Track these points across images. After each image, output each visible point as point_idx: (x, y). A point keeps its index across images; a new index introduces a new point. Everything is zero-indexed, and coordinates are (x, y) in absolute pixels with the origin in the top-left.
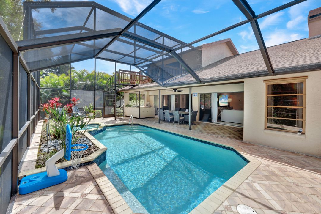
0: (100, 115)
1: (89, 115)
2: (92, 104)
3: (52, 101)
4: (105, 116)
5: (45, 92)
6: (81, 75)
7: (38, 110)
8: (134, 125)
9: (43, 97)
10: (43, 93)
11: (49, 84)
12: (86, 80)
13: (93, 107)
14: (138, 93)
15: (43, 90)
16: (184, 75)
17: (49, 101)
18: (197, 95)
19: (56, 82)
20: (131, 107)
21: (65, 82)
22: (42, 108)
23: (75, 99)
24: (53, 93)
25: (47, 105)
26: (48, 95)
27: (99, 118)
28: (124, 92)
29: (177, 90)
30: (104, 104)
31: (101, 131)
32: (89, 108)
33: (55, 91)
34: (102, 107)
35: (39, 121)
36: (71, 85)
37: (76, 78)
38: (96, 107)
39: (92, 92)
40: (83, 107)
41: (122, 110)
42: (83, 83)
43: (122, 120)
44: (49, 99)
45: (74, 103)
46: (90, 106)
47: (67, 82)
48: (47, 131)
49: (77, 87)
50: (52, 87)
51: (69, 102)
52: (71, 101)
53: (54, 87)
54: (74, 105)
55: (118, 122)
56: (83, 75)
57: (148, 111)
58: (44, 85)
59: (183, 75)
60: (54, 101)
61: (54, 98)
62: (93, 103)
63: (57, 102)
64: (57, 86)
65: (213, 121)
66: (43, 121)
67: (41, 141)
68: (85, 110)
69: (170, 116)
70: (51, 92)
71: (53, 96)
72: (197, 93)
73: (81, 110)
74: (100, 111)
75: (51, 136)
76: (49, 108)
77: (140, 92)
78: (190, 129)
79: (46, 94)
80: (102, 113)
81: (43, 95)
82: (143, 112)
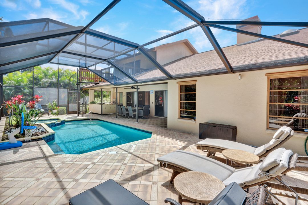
0: (64, 112)
1: (52, 112)
2: (55, 101)
3: (15, 98)
4: (69, 113)
5: (8, 89)
6: (46, 71)
7: (2, 107)
8: (93, 120)
9: (6, 95)
10: (6, 90)
11: (12, 81)
12: (51, 77)
13: (57, 104)
14: (100, 90)
15: (6, 88)
16: (137, 75)
17: (12, 98)
18: (153, 92)
19: (19, 79)
20: (95, 104)
21: (28, 79)
22: (5, 105)
23: (38, 97)
24: (16, 91)
25: (10, 103)
26: (11, 92)
27: (63, 114)
28: (89, 89)
29: (134, 87)
30: (68, 101)
31: (59, 124)
32: (52, 105)
33: (18, 88)
34: (66, 104)
35: (3, 117)
36: (35, 82)
37: (41, 75)
38: (59, 104)
39: (56, 90)
40: (47, 104)
41: (83, 107)
42: (48, 80)
43: (84, 116)
44: (13, 96)
45: (37, 100)
46: (54, 103)
47: (31, 79)
48: (10, 124)
49: (42, 84)
50: (15, 84)
51: (32, 100)
52: (34, 98)
53: (17, 84)
54: (37, 102)
55: (80, 117)
56: (48, 72)
57: (110, 108)
58: (7, 82)
59: (135, 74)
60: (17, 98)
61: (17, 96)
62: (57, 100)
63: (20, 99)
64: (20, 83)
65: (165, 116)
66: (6, 117)
67: (5, 129)
68: (48, 107)
69: (126, 112)
70: (14, 89)
71: (16, 93)
72: (153, 91)
73: (44, 107)
74: (64, 108)
75: (13, 126)
76: (11, 105)
77: (102, 89)
78: (138, 122)
79: (8, 91)
80: (66, 109)
81: (6, 93)
82: (105, 108)
